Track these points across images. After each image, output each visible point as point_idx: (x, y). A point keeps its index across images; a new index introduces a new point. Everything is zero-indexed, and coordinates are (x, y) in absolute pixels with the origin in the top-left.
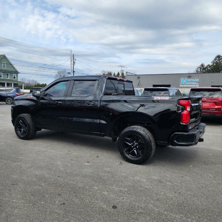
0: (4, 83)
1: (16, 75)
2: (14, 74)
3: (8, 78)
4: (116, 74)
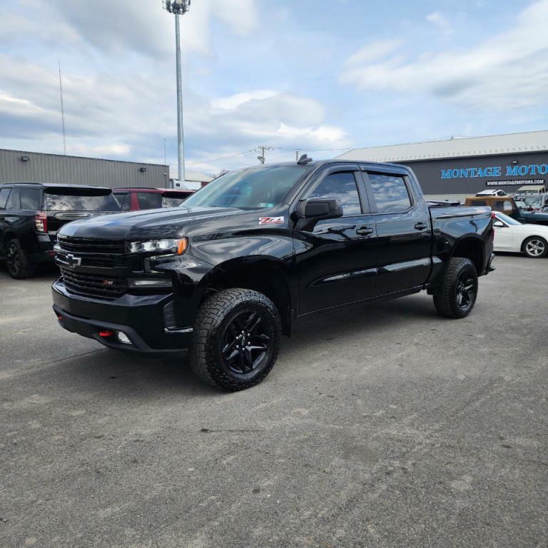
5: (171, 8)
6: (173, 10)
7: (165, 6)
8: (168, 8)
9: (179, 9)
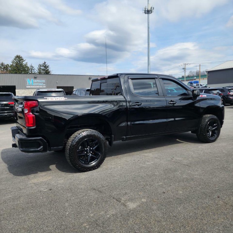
5: (146, 12)
6: (147, 12)
7: (144, 12)
8: (145, 13)
9: (149, 12)
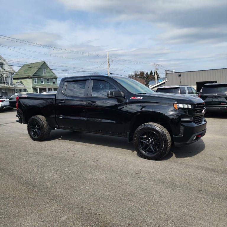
0: (46, 89)
1: (55, 80)
2: (53, 79)
3: (48, 83)
4: (149, 73)
